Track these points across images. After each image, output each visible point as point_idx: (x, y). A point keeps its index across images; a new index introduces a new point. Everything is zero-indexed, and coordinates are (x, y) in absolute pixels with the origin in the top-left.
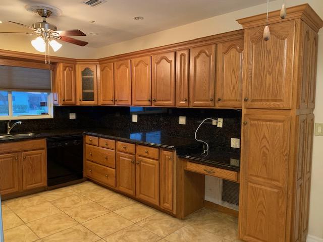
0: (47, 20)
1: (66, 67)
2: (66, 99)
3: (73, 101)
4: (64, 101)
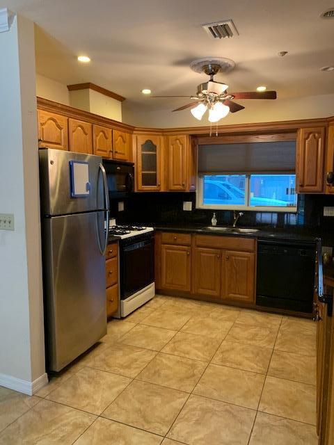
0: (215, 77)
1: (310, 133)
2: (306, 184)
3: (318, 187)
4: (302, 186)
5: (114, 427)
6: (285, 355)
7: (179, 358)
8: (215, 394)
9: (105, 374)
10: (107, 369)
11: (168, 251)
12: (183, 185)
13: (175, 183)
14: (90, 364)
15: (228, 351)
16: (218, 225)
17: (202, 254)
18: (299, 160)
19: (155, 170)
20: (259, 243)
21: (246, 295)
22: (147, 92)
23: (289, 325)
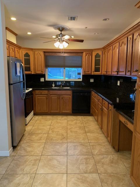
0: (62, 32)
1: (87, 54)
2: (86, 71)
3: (90, 72)
4: (85, 72)
5: (49, 157)
6: (88, 127)
7: (56, 134)
8: (75, 141)
9: (33, 143)
10: (33, 142)
11: (38, 97)
12: (42, 71)
13: (38, 70)
14: (25, 142)
15: (70, 129)
16: (55, 86)
17: (52, 97)
18: (84, 63)
19: (30, 65)
20: (73, 92)
21: (69, 110)
22: (29, 33)
23: (84, 118)
